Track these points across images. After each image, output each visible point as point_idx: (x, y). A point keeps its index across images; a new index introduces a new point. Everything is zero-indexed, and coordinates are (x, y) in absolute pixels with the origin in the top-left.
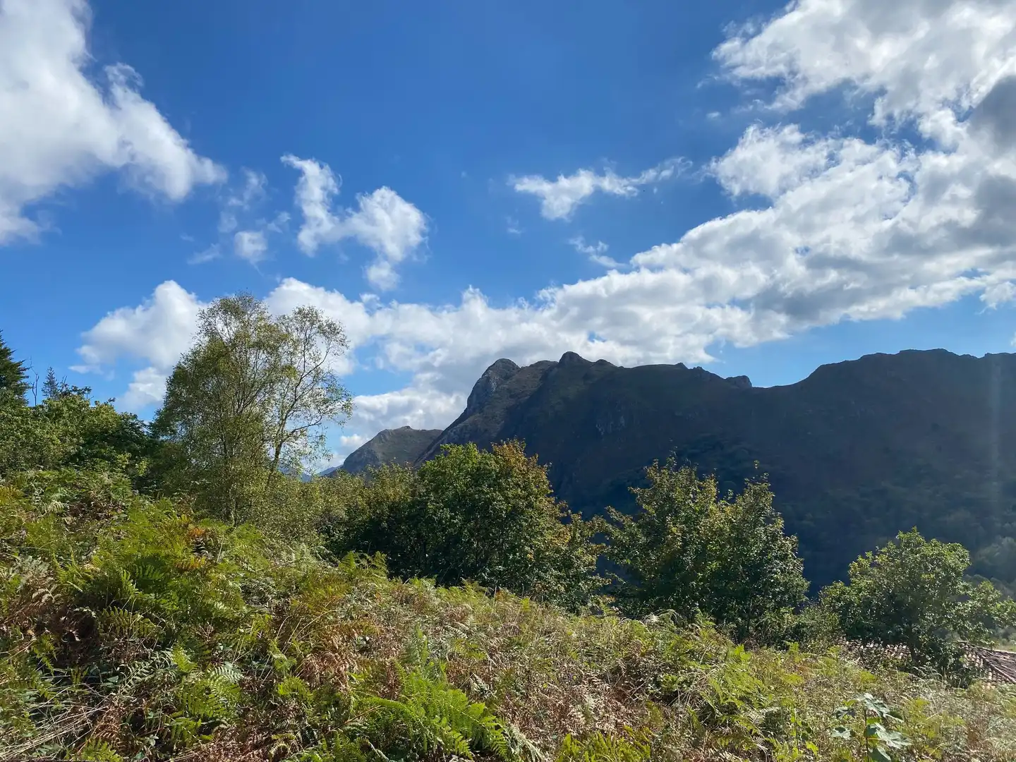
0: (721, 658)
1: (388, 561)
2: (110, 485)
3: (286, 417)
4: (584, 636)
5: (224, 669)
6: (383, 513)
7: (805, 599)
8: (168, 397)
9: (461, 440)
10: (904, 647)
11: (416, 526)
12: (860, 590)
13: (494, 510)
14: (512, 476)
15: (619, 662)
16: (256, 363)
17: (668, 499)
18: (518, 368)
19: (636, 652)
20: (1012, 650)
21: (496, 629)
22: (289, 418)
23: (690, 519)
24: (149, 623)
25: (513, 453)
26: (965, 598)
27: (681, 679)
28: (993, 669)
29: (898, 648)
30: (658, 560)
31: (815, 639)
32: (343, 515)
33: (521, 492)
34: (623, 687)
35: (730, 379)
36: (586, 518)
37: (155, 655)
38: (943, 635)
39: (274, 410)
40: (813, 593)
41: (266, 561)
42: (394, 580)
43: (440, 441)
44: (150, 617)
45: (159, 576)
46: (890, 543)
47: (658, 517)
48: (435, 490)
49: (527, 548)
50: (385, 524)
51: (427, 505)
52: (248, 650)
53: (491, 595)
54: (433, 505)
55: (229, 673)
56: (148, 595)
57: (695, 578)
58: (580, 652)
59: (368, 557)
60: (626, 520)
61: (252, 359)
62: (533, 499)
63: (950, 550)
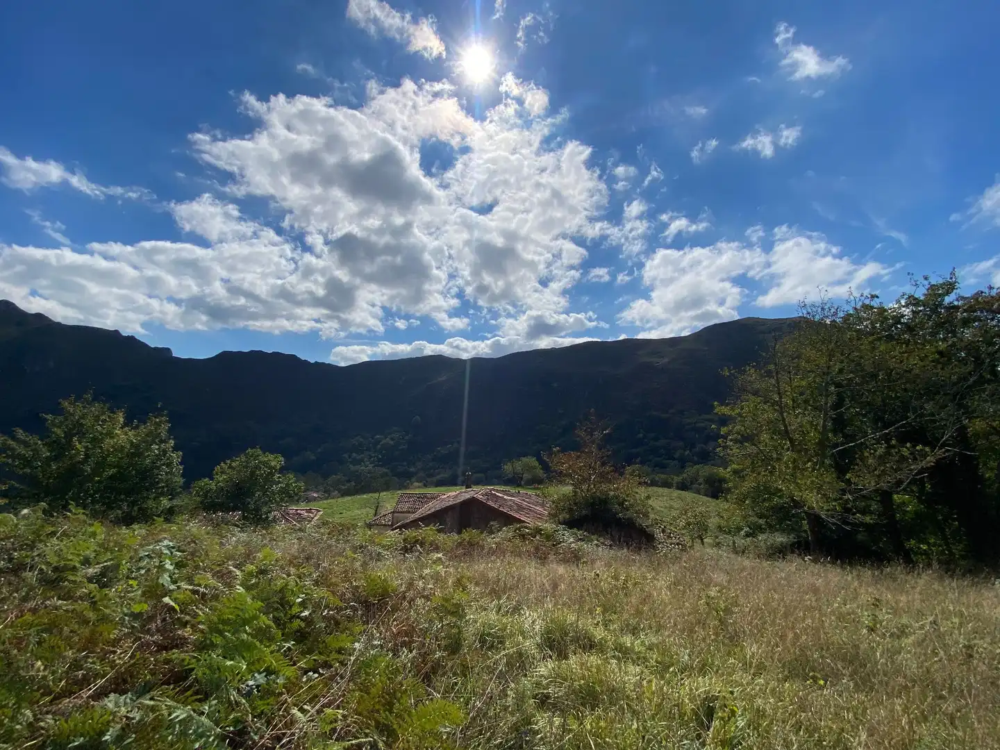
7: (180, 490)
12: (218, 482)
17: (78, 424)
20: (298, 507)
23: (95, 439)
26: (278, 483)
28: (285, 518)
30: (59, 469)
31: (182, 515)
40: (187, 487)
46: (243, 455)
47: (65, 437)
60: (33, 439)
63: (274, 458)
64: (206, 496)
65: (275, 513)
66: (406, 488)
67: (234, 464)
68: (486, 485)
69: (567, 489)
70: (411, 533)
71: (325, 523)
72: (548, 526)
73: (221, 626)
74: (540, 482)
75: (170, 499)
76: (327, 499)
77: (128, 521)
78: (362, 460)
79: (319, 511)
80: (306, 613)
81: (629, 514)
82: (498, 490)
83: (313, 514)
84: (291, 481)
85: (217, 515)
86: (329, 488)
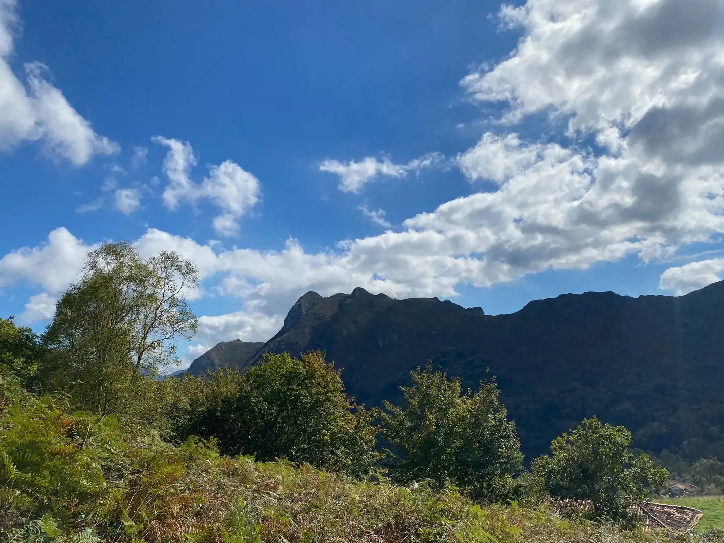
0: (463, 515)
1: (219, 444)
2: (4, 385)
3: (147, 333)
4: (365, 499)
5: (84, 534)
6: (217, 405)
7: (522, 467)
8: (57, 315)
9: (278, 351)
10: (590, 501)
11: (242, 415)
12: (559, 461)
13: (301, 403)
14: (315, 378)
15: (390, 519)
16: (127, 292)
17: (427, 395)
18: (321, 298)
19: (403, 512)
20: (661, 502)
21: (299, 494)
22: (149, 333)
23: (442, 409)
24: (25, 497)
25: (317, 361)
26: (629, 466)
27: (435, 531)
28: (649, 516)
29: (585, 502)
30: (419, 439)
31: (528, 496)
32: (187, 406)
33: (322, 389)
34: (392, 538)
35: (469, 309)
36: (367, 408)
37: (29, 524)
38: (615, 492)
39: (138, 327)
40: (527, 463)
41: (125, 444)
42: (224, 456)
43: (262, 351)
44: (27, 492)
45: (36, 458)
46: (579, 427)
47: (419, 408)
48: (258, 388)
49: (324, 432)
50: (219, 414)
51: (250, 400)
52: (105, 516)
53: (296, 467)
54: (256, 399)
55: (88, 537)
56: (25, 474)
57: (444, 452)
58: (361, 511)
59: (204, 441)
60: (397, 410)
61: (125, 288)
62: (330, 395)
63: (618, 431)
64: (549, 477)
65: (634, 507)
67: (571, 438)
75: (515, 477)
76: (701, 493)
79: (697, 513)
83: (687, 515)
84: (647, 465)
85: (564, 501)
86: (700, 478)
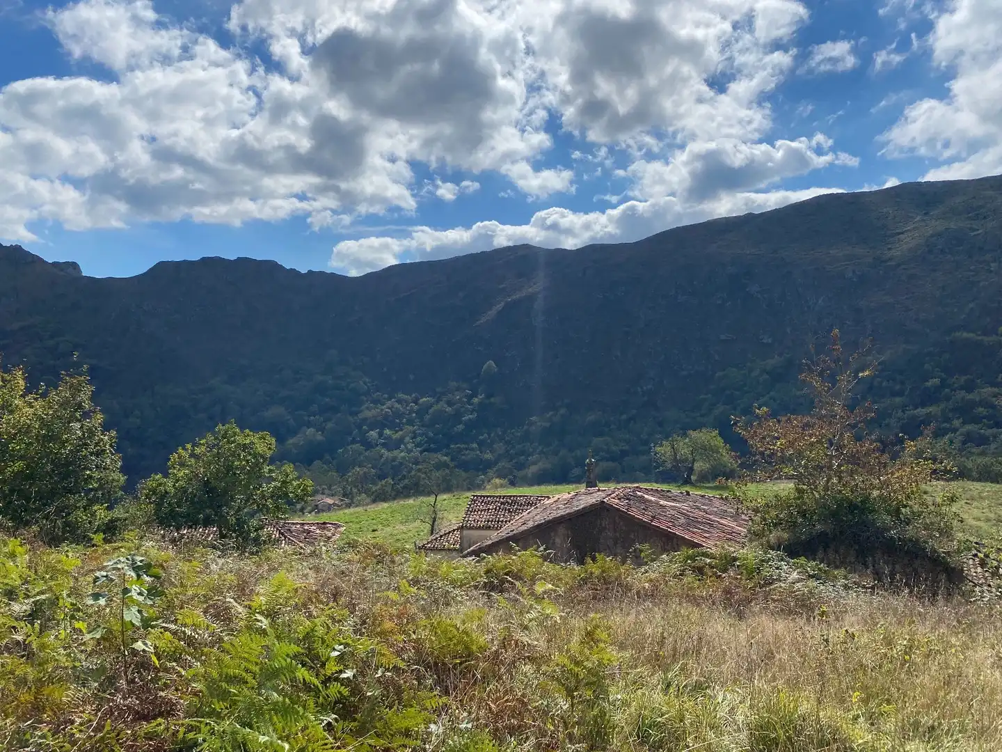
7: (120, 493)
10: (215, 529)
12: (177, 481)
20: (303, 520)
26: (269, 480)
28: (286, 537)
29: (209, 530)
35: (55, 264)
46: (209, 435)
63: (260, 438)
65: (269, 529)
66: (479, 487)
67: (198, 451)
68: (623, 482)
69: (785, 488)
70: (498, 560)
71: (353, 545)
72: (749, 553)
73: (224, 685)
74: (730, 475)
75: (109, 508)
76: (349, 506)
77: (54, 541)
78: (401, 441)
79: (339, 526)
80: (348, 674)
81: (910, 531)
82: (649, 490)
83: (329, 530)
84: (291, 476)
85: (181, 532)
86: (351, 489)
